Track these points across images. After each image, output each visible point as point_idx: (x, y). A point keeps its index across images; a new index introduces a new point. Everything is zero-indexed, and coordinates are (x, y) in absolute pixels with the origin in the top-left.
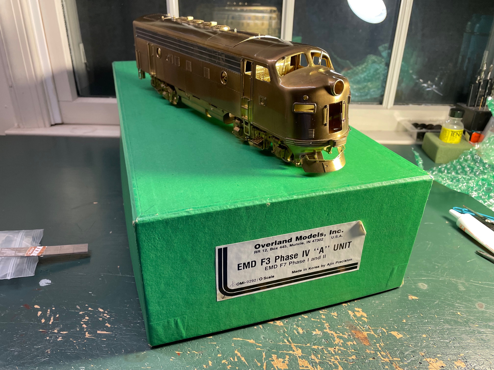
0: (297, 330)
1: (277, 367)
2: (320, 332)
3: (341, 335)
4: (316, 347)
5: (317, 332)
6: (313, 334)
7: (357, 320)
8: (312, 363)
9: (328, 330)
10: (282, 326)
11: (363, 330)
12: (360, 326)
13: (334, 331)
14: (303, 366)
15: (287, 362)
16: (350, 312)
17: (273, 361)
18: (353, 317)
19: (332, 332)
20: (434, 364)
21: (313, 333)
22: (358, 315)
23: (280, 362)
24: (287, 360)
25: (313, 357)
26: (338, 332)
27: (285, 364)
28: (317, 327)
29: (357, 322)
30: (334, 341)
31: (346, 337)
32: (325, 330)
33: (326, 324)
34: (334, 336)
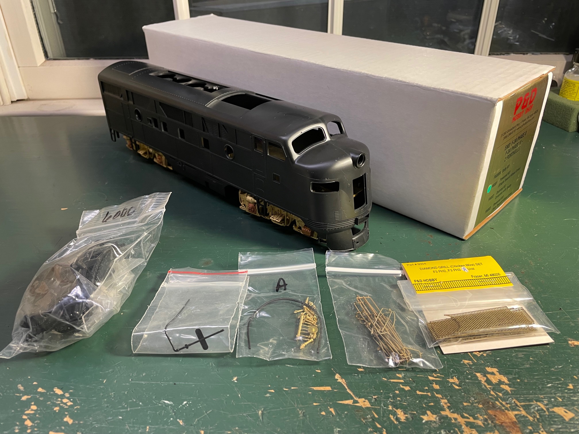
0: (395, 414)
2: (435, 416)
3: (471, 420)
5: (429, 417)
6: (424, 421)
7: (493, 389)
9: (447, 413)
10: (367, 408)
11: (507, 409)
12: (501, 401)
13: (458, 414)
16: (478, 375)
18: (486, 384)
19: (455, 415)
21: (423, 419)
22: (494, 380)
26: (466, 415)
28: (428, 406)
29: (494, 394)
30: (462, 432)
31: (480, 423)
32: (443, 413)
33: (443, 401)
34: (459, 423)
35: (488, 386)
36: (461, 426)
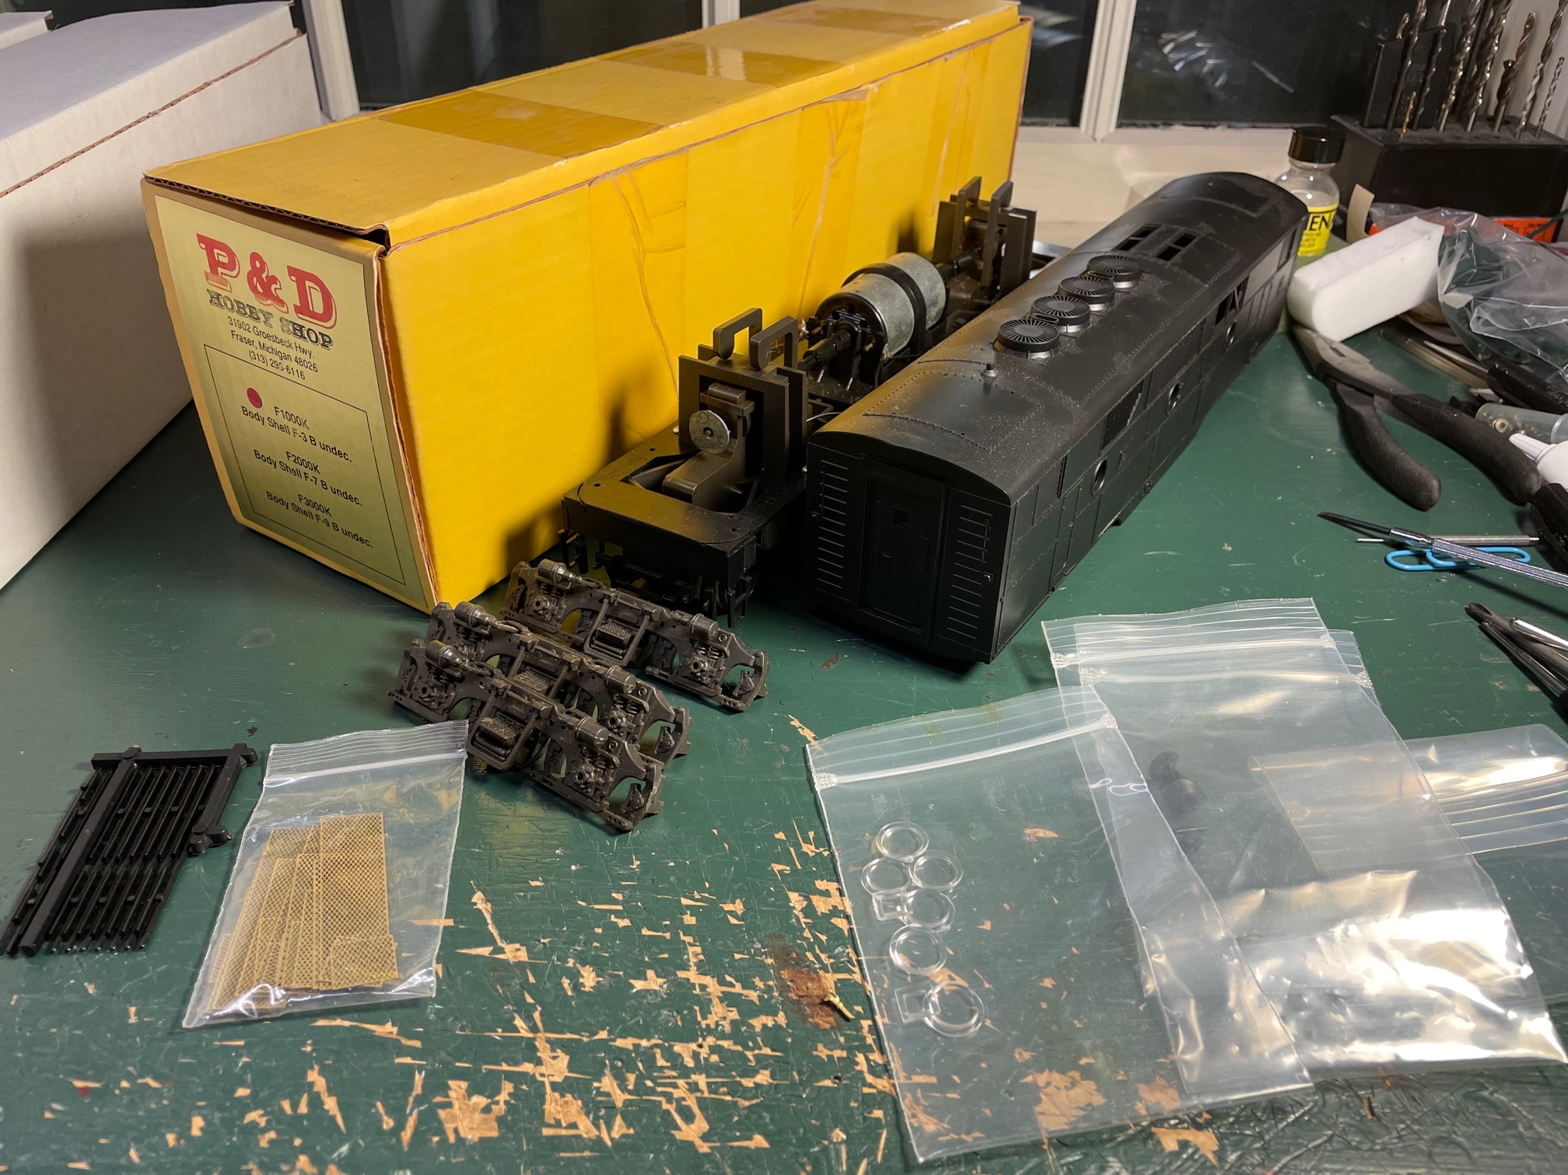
0: (575, 976)
1: (456, 1131)
2: (661, 981)
3: (738, 988)
4: (626, 1043)
5: (653, 982)
6: (633, 991)
7: (811, 927)
8: (598, 1106)
9: (692, 975)
10: (520, 963)
11: (825, 968)
12: (818, 951)
13: (713, 977)
14: (558, 1124)
15: (500, 1109)
16: (794, 896)
17: (449, 1105)
18: (801, 916)
19: (708, 980)
20: (1062, 1097)
21: (632, 987)
22: (822, 906)
23: (474, 1109)
24: (502, 1103)
25: (607, 1083)
26: (729, 978)
27: (492, 1116)
28: (655, 959)
29: (809, 936)
30: (705, 1013)
31: (753, 995)
32: (681, 974)
33: (691, 950)
34: (709, 994)
35: (803, 920)
36: (710, 1001)
